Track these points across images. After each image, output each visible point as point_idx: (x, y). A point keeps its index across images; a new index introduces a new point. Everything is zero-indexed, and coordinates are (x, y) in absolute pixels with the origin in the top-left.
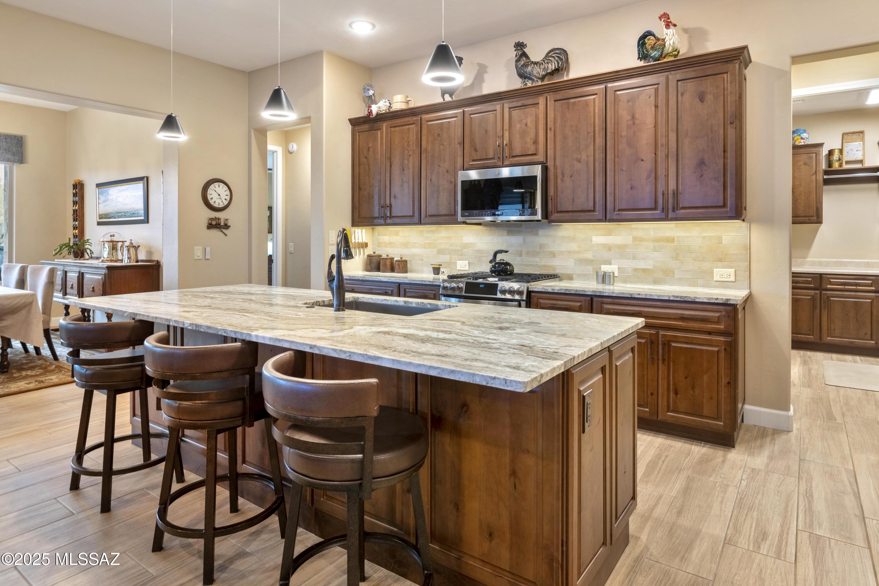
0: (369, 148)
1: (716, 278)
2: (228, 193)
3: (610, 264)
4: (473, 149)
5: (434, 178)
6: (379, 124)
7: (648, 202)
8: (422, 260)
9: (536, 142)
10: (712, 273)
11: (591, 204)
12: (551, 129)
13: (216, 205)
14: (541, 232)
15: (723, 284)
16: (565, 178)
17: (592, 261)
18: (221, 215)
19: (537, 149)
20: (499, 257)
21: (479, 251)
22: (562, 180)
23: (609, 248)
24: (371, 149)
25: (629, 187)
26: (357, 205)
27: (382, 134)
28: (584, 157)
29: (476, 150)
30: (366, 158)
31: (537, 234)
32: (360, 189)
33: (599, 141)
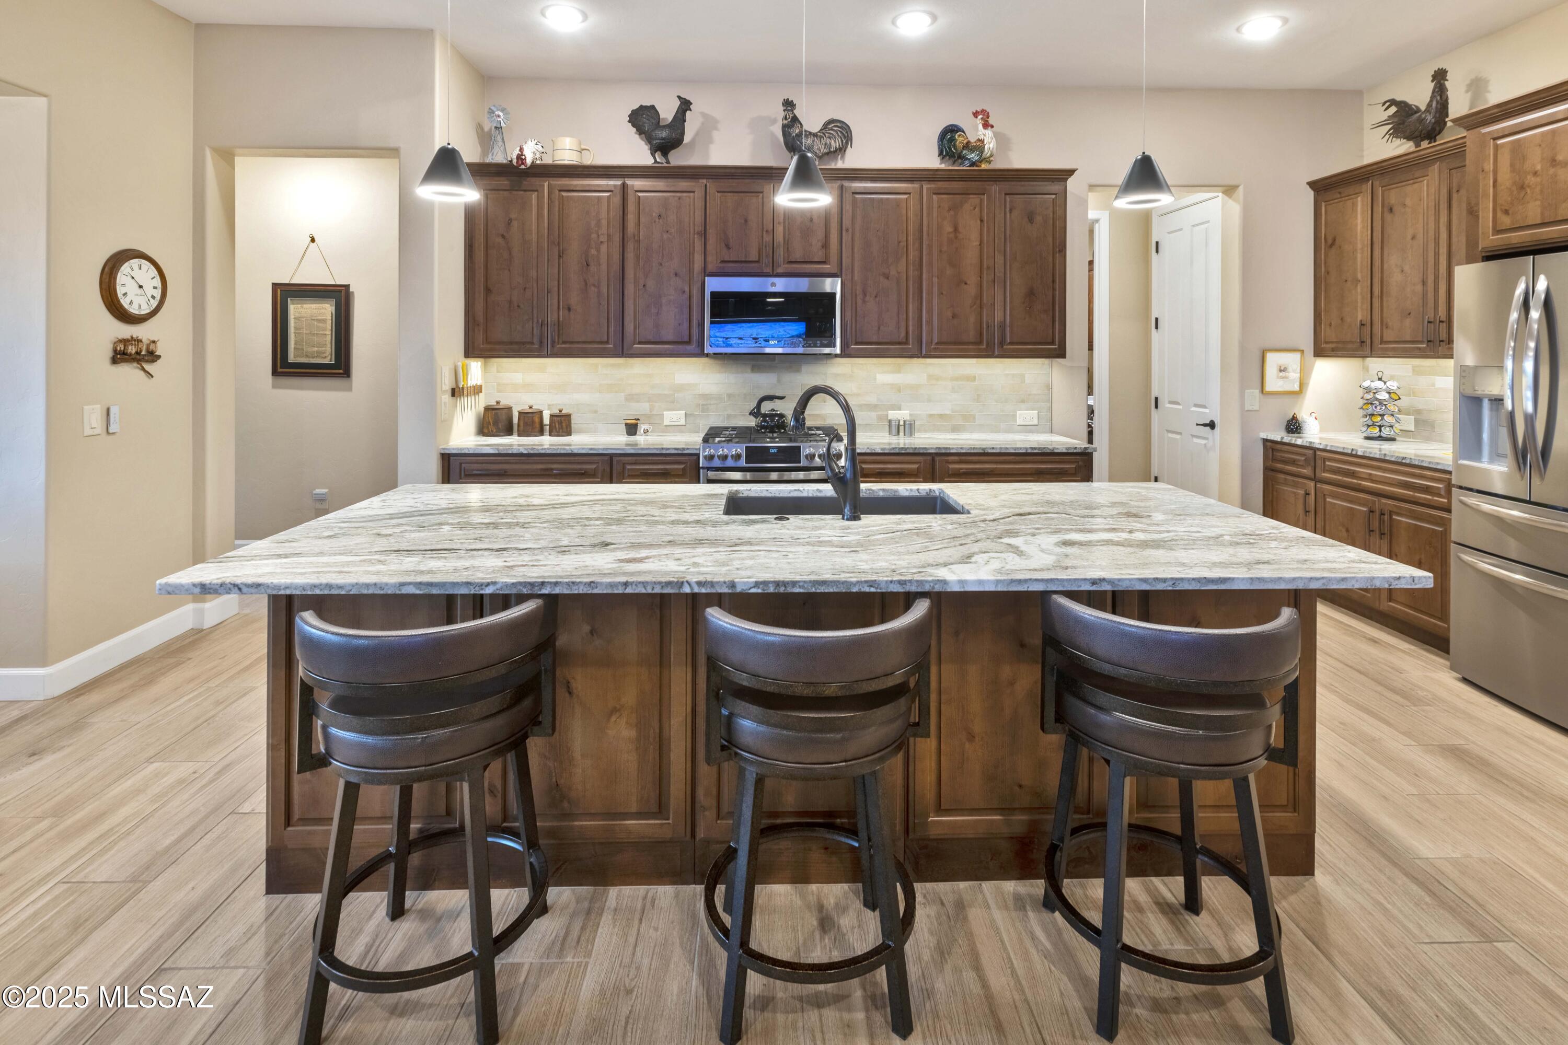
0: (510, 220)
1: (1019, 421)
2: (157, 282)
3: (900, 409)
4: (723, 245)
5: (651, 284)
6: (536, 181)
7: (971, 335)
8: (596, 412)
9: (826, 245)
10: (1014, 416)
11: (903, 334)
12: (847, 231)
13: (134, 310)
14: (804, 368)
15: (1028, 428)
16: (867, 298)
17: (876, 406)
18: (142, 332)
19: (827, 255)
20: (766, 407)
21: (704, 396)
22: (864, 302)
23: (898, 389)
24: (515, 224)
25: (949, 314)
26: (480, 318)
27: (540, 199)
28: (893, 273)
29: (728, 247)
30: (503, 236)
31: (798, 371)
32: (488, 290)
33: (913, 254)
